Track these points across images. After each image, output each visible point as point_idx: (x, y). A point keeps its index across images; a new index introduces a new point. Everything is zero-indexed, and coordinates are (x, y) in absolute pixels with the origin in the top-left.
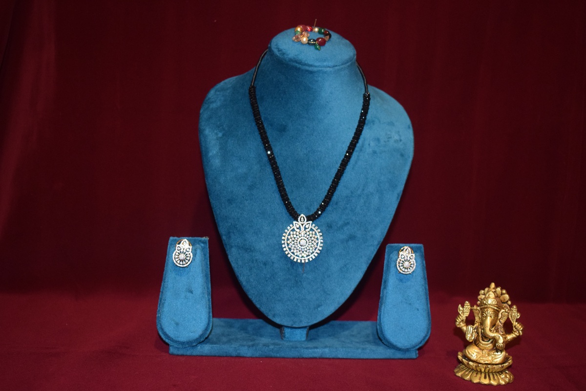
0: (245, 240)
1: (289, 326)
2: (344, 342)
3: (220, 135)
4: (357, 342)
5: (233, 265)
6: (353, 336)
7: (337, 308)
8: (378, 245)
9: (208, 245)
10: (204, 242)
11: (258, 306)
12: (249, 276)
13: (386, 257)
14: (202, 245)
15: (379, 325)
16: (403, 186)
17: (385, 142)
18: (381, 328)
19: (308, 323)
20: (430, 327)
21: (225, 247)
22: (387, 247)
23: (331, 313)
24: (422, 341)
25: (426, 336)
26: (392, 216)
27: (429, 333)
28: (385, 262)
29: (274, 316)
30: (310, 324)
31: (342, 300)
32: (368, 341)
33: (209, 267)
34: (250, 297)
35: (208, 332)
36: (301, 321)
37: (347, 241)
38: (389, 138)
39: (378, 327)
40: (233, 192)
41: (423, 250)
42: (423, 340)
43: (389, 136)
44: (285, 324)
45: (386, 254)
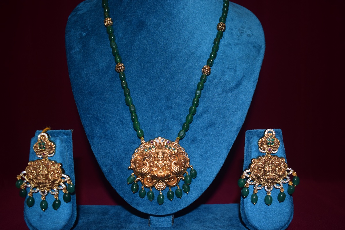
0: (106, 131)
1: (153, 214)
2: (208, 227)
3: (84, 34)
4: (221, 227)
5: (96, 155)
6: (217, 219)
7: (200, 195)
8: (237, 131)
9: (71, 136)
10: (67, 134)
11: (122, 195)
12: (111, 166)
13: (246, 142)
14: (66, 137)
15: (242, 210)
16: (259, 74)
17: (238, 36)
18: (245, 213)
19: (172, 210)
20: (293, 210)
21: (88, 137)
22: (246, 133)
23: (194, 200)
24: (285, 225)
25: (290, 219)
26: (249, 103)
27: (292, 217)
28: (246, 147)
29: (138, 204)
30: (174, 212)
31: (205, 186)
32: (231, 225)
33: (73, 158)
34: (113, 186)
35: (73, 223)
36: (164, 209)
37: (207, 128)
38: (241, 33)
39: (241, 212)
40: (94, 85)
41: (281, 134)
42: (287, 223)
43: (242, 31)
44: (149, 212)
45: (246, 140)
